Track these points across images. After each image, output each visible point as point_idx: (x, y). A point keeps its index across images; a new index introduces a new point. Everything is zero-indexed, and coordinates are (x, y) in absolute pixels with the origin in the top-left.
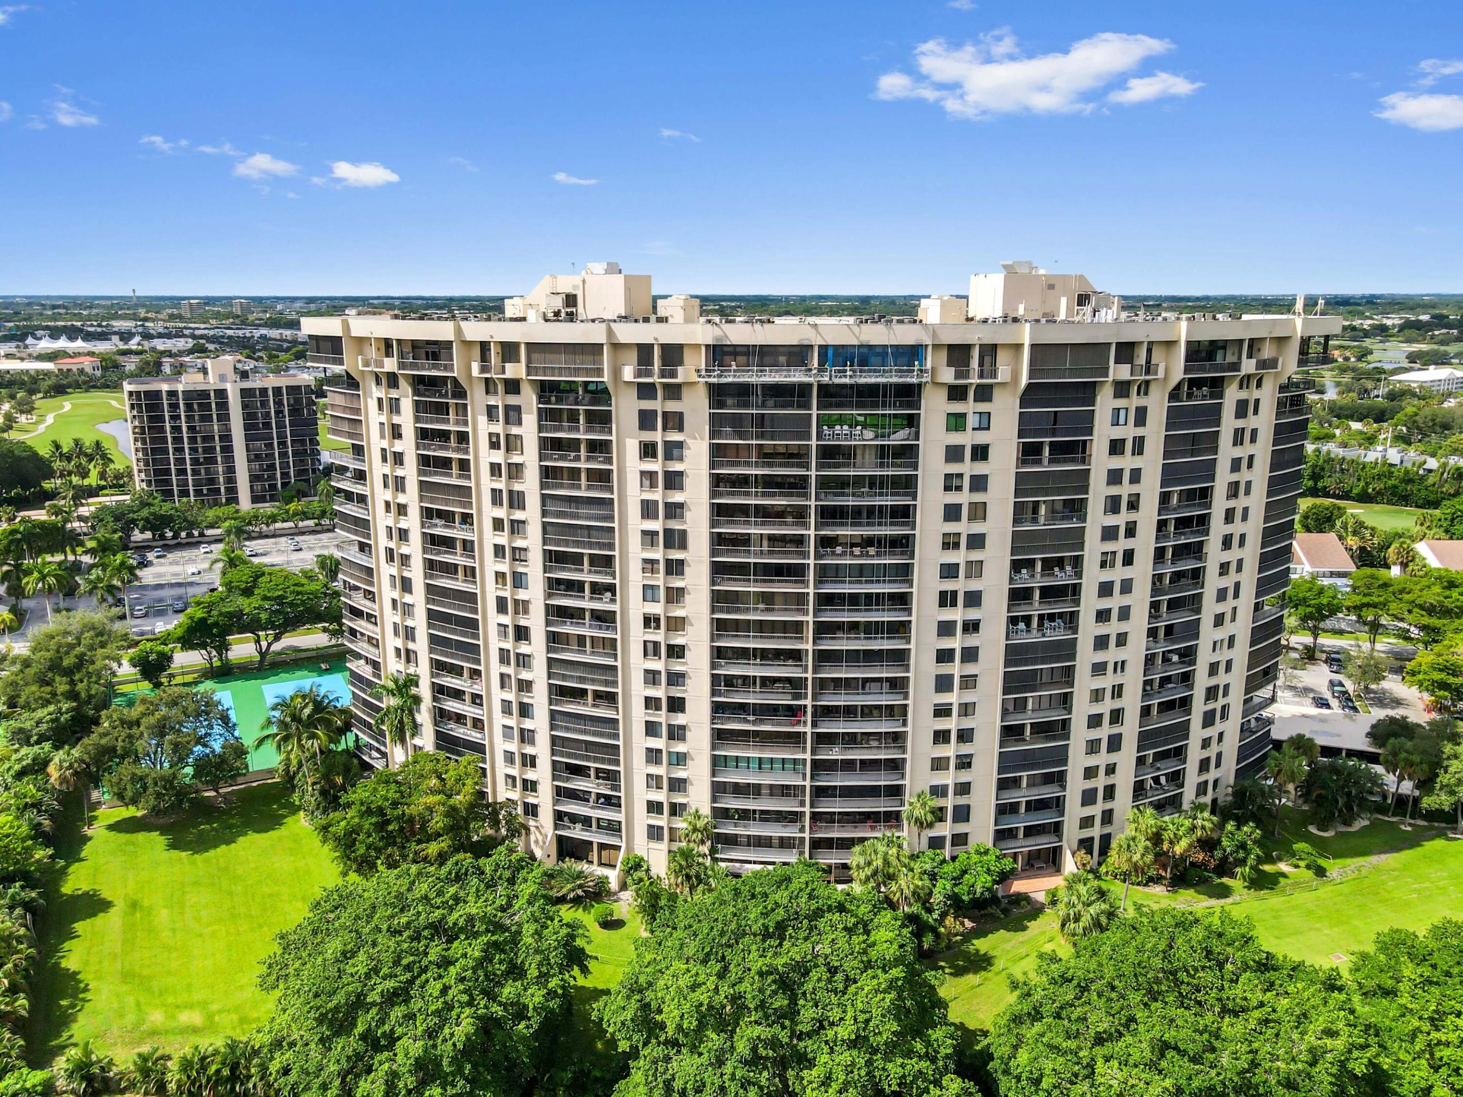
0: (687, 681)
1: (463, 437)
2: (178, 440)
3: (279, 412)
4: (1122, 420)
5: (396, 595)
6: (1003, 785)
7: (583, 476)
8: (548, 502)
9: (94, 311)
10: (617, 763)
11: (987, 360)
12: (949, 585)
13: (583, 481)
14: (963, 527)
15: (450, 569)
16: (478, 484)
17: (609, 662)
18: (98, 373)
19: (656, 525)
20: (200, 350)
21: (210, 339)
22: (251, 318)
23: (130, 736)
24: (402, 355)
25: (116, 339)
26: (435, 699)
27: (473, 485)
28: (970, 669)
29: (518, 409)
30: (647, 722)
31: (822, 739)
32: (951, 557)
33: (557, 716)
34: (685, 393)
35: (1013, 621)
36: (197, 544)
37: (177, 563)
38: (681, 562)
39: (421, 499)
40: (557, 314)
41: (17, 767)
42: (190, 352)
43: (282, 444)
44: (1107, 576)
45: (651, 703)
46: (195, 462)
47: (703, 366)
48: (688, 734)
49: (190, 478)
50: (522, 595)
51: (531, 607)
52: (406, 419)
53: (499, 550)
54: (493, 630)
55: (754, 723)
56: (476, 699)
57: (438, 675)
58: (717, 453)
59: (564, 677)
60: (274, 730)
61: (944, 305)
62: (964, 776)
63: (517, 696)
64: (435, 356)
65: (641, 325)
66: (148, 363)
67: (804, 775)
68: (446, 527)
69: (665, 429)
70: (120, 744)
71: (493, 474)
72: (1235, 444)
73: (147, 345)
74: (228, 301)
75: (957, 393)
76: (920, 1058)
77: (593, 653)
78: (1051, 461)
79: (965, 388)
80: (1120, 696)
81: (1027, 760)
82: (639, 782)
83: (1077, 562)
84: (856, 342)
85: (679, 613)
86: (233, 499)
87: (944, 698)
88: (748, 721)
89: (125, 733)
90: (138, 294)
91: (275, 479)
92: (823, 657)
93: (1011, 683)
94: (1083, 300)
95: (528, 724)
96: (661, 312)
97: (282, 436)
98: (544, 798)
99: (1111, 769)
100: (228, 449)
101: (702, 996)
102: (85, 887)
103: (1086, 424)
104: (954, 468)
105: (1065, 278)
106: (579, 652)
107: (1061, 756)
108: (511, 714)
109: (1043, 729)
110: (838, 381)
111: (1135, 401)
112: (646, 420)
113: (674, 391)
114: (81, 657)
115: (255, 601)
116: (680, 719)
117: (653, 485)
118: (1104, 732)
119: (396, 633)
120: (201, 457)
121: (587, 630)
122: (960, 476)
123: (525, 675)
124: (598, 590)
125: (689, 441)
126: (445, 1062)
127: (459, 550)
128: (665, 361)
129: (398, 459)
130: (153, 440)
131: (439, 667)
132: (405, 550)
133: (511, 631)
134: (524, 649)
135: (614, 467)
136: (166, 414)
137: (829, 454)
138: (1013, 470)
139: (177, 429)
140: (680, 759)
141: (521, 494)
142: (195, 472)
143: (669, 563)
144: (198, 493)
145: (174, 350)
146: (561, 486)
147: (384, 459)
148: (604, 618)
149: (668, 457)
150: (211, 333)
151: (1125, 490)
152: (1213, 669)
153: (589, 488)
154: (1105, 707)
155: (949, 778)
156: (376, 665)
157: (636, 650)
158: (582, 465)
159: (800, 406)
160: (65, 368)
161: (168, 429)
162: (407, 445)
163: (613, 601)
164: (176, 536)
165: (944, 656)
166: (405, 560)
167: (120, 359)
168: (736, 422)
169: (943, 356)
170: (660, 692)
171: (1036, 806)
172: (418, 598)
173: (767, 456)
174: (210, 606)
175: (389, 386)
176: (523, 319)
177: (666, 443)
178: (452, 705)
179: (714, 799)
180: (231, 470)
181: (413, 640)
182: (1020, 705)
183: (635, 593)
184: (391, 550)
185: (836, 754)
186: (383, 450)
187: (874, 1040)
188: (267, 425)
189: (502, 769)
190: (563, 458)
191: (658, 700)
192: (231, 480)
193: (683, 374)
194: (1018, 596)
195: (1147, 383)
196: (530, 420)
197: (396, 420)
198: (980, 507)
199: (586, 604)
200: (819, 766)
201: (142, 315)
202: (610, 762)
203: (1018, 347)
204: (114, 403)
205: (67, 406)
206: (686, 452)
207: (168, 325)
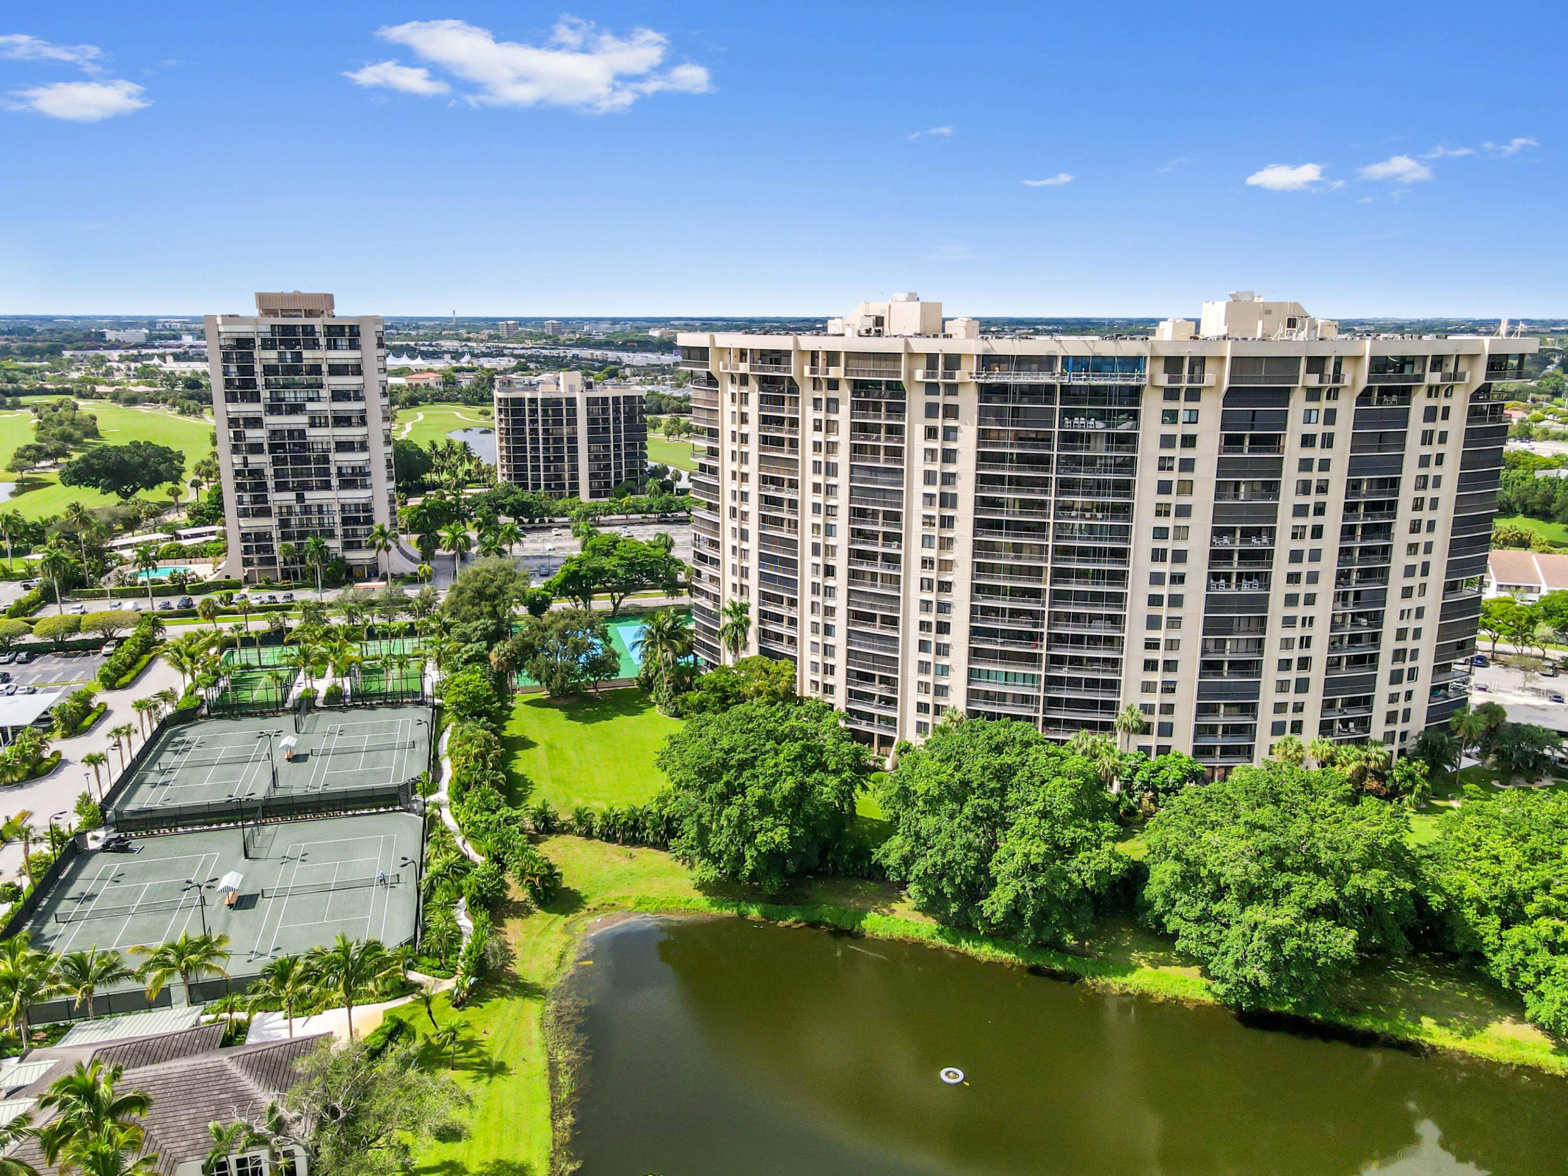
0: (952, 610)
1: (794, 422)
2: (535, 440)
3: (616, 419)
4: (1313, 419)
5: (736, 543)
6: (1202, 710)
7: (882, 452)
8: (855, 470)
9: (422, 332)
10: (896, 671)
11: (1197, 369)
12: (1160, 544)
13: (882, 456)
14: (1173, 499)
15: (778, 522)
16: (803, 458)
17: (895, 593)
18: (441, 388)
19: (934, 490)
20: (524, 368)
21: (530, 358)
22: (563, 338)
23: (544, 637)
24: (753, 361)
25: (447, 357)
26: (761, 622)
27: (799, 458)
28: (1175, 612)
29: (836, 401)
30: (920, 641)
31: (1056, 661)
32: (1162, 522)
33: (853, 635)
34: (961, 391)
35: (1215, 577)
36: (549, 528)
37: (535, 542)
38: (951, 519)
39: (760, 469)
40: (868, 331)
41: (465, 656)
42: (514, 370)
43: (617, 447)
44: (1297, 545)
45: (924, 626)
46: (547, 459)
47: (974, 370)
48: (951, 651)
49: (542, 473)
50: (831, 541)
51: (838, 551)
52: (753, 409)
53: (816, 508)
54: (808, 569)
55: (1002, 644)
56: (793, 622)
57: (764, 604)
58: (983, 435)
59: (859, 604)
60: (641, 638)
61: (1176, 326)
62: (1169, 699)
63: (823, 619)
64: (778, 362)
65: (932, 340)
66: (483, 379)
67: (1039, 688)
68: (776, 490)
69: (945, 417)
70: (537, 642)
71: (815, 450)
72: (1423, 443)
73: (476, 363)
74: (539, 322)
75: (1171, 394)
76: (1088, 830)
77: (882, 587)
78: (1250, 451)
79: (1178, 390)
80: (1308, 646)
81: (1223, 691)
82: (912, 687)
83: (1271, 532)
84: (1090, 354)
85: (948, 557)
86: (574, 492)
87: (1153, 634)
88: (996, 643)
89: (540, 634)
90: (458, 315)
91: (609, 477)
92: (1058, 596)
93: (1210, 626)
94: (1292, 323)
95: (830, 641)
96: (947, 332)
97: (617, 439)
98: (839, 700)
99: (1299, 708)
100: (573, 450)
101: (944, 778)
102: (517, 733)
103: (1281, 421)
104: (1167, 453)
105: (1281, 305)
106: (872, 585)
107: (1254, 691)
108: (818, 633)
109: (1237, 666)
110: (1075, 383)
111: (1324, 404)
112: (931, 411)
113: (952, 389)
114: (499, 588)
115: (615, 560)
116: (945, 639)
117: (934, 459)
118: (1293, 675)
119: (734, 573)
120: (552, 455)
121: (880, 568)
122: (1172, 458)
123: (830, 603)
124: (888, 537)
125: (962, 427)
126: (776, 804)
127: (786, 508)
128: (946, 367)
129: (744, 438)
130: (516, 440)
131: (765, 597)
132: (745, 508)
133: (822, 569)
134: (830, 582)
135: (905, 445)
136: (527, 418)
137: (1069, 439)
138: (1217, 456)
139: (534, 431)
140: (944, 670)
141: (835, 465)
142: (547, 469)
143: (943, 518)
144: (548, 486)
145: (500, 368)
146: (865, 460)
147: (734, 439)
148: (892, 560)
149: (946, 438)
150: (529, 352)
151: (1315, 476)
152: (1401, 634)
153: (886, 461)
154: (1295, 654)
155: (1156, 699)
156: (716, 598)
157: (915, 584)
158: (882, 444)
159: (1047, 402)
160: (414, 382)
161: (528, 431)
162: (752, 429)
163: (899, 547)
164: (531, 522)
165: (1155, 600)
166: (744, 515)
167: (456, 375)
168: (998, 413)
169: (1161, 365)
170: (931, 618)
171: (1229, 730)
172: (753, 545)
173: (1020, 439)
174: (580, 563)
175: (741, 384)
176: (843, 335)
177: (945, 428)
178: (772, 627)
179: (968, 703)
180: (575, 468)
181: (747, 577)
182: (1220, 645)
183: (916, 541)
184: (734, 509)
185: (1064, 672)
186: (734, 432)
187: (1057, 813)
188: (606, 430)
189: (808, 676)
190: (867, 438)
191: (929, 624)
192: (574, 477)
193: (960, 376)
194: (1217, 556)
195: (1337, 390)
196: (845, 408)
197: (745, 409)
198: (1188, 485)
199: (879, 549)
200: (1052, 682)
201: (466, 336)
202: (891, 671)
203: (1223, 358)
204: (458, 414)
205: (421, 417)
206: (959, 435)
207: (489, 344)
